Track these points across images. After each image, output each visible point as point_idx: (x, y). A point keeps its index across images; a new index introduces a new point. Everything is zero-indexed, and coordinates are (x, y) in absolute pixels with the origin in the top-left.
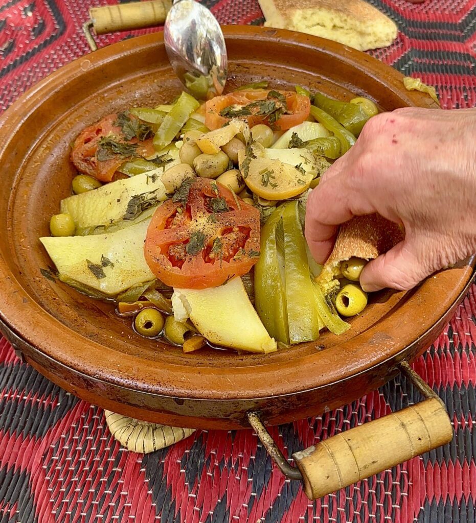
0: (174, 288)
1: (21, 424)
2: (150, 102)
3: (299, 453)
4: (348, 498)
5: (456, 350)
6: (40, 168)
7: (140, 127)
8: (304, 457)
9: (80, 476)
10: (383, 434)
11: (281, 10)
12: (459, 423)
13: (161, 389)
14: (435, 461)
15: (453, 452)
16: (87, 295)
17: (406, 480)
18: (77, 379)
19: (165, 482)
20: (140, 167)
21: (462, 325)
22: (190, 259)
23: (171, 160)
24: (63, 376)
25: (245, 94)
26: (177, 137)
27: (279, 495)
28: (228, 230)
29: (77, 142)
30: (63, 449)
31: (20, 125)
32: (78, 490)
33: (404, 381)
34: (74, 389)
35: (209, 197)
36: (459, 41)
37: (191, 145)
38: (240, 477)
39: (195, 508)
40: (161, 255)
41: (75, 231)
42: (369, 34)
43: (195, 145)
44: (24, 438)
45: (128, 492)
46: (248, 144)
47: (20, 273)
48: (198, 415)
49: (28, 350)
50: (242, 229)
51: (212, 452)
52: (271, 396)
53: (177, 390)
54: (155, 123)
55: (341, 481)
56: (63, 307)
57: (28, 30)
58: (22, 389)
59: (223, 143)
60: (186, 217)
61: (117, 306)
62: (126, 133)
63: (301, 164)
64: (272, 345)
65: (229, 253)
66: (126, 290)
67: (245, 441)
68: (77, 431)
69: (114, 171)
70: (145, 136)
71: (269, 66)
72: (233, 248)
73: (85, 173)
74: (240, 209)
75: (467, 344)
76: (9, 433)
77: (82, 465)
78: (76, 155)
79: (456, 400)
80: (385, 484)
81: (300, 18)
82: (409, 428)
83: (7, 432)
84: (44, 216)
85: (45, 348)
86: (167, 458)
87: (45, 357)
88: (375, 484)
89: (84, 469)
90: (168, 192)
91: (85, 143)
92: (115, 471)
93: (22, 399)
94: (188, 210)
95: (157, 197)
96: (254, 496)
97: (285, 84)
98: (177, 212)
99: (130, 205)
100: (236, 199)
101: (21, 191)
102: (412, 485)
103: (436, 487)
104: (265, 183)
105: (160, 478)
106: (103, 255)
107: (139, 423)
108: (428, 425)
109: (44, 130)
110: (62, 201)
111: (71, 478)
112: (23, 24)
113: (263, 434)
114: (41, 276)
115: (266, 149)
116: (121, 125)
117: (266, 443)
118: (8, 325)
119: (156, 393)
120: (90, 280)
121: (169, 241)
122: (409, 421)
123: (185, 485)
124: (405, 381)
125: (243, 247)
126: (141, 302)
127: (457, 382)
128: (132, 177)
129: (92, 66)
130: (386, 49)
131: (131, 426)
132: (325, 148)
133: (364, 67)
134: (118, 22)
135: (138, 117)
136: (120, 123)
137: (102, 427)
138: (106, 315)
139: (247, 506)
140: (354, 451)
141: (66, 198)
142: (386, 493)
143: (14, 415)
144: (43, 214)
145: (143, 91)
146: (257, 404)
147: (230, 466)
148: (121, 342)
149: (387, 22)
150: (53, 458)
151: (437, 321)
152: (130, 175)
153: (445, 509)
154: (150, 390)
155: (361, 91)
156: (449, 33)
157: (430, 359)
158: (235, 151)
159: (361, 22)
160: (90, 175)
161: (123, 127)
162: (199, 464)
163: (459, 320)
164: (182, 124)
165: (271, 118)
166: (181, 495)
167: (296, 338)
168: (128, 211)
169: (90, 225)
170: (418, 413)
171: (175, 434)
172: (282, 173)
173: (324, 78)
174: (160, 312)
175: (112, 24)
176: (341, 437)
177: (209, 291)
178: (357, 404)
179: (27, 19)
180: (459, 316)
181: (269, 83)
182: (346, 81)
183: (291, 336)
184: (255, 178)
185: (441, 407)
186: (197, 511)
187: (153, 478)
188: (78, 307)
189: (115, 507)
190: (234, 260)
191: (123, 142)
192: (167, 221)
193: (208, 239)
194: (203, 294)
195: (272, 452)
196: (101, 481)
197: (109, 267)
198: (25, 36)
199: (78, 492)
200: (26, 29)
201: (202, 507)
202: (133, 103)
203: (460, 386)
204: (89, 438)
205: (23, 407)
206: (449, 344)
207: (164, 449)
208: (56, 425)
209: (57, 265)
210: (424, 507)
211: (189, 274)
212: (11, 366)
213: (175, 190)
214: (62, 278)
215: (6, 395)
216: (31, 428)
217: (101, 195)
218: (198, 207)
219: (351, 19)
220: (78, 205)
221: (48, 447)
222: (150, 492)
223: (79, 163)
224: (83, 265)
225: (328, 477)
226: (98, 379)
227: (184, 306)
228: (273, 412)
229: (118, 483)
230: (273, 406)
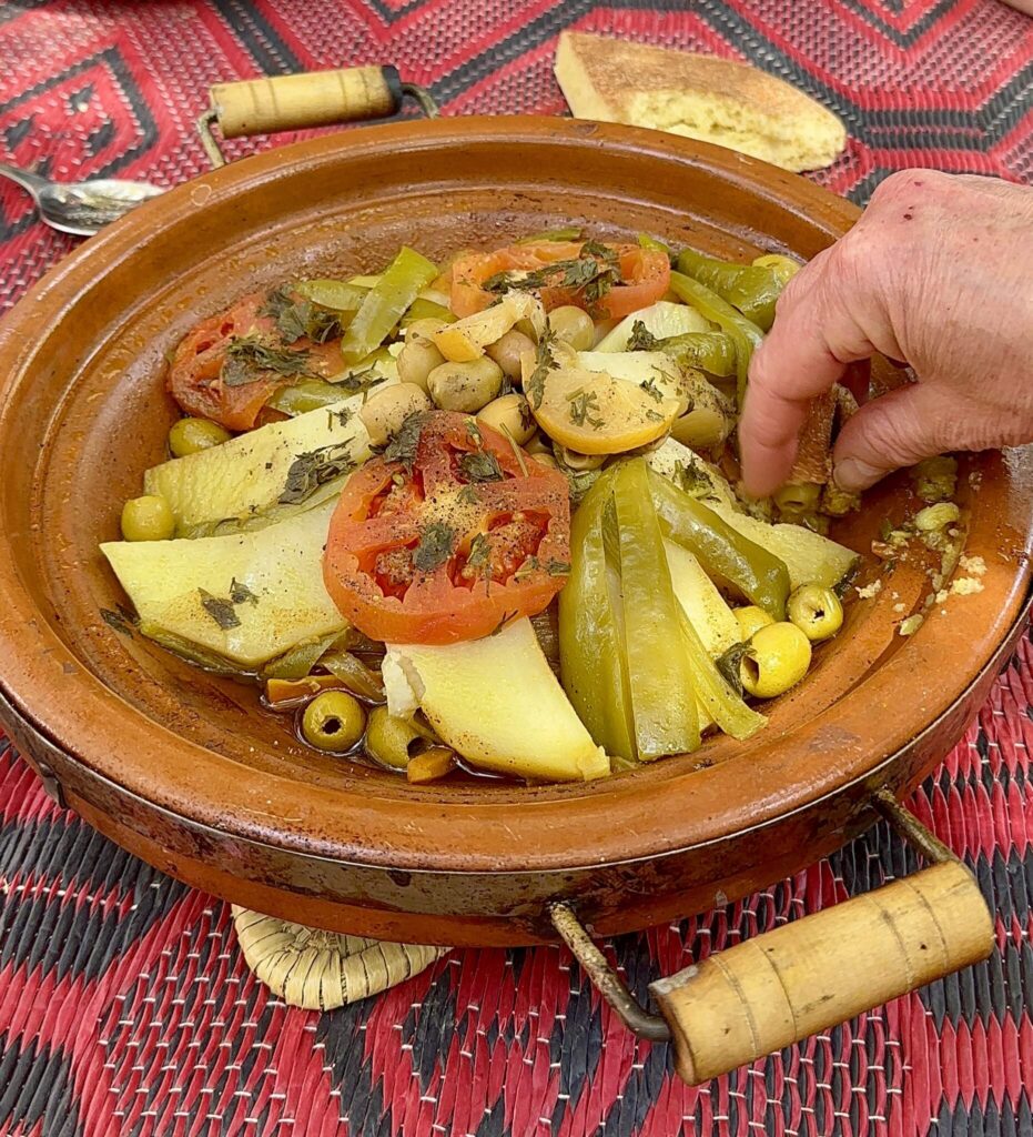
0: (387, 645)
1: (52, 949)
2: (336, 270)
3: (662, 981)
4: (770, 1101)
5: (996, 780)
6: (103, 402)
7: (315, 315)
8: (674, 989)
9: (181, 1060)
10: (843, 936)
11: (603, 92)
12: (1009, 934)
13: (360, 851)
14: (958, 1017)
15: (997, 996)
16: (200, 667)
17: (898, 1061)
18: (178, 834)
19: (367, 1071)
20: (315, 397)
21: (1006, 726)
22: (423, 580)
23: (381, 380)
24: (147, 830)
25: (534, 250)
26: (393, 337)
27: (620, 1097)
28: (502, 520)
29: (182, 350)
30: (144, 1004)
31: (63, 313)
32: (177, 1089)
33: (886, 847)
34: (169, 862)
35: (461, 452)
36: (977, 148)
37: (422, 345)
38: (533, 1059)
39: (435, 1126)
40: (360, 574)
41: (176, 531)
42: (788, 143)
43: (431, 346)
44: (58, 979)
45: (286, 1093)
46: (542, 342)
47: (58, 618)
48: (441, 911)
49: (72, 774)
50: (531, 516)
51: (470, 1007)
52: (601, 863)
53: (396, 852)
54: (345, 308)
55: (757, 1040)
56: (149, 687)
57: (77, 139)
58: (55, 874)
59: (488, 337)
60: (413, 494)
61: (262, 689)
62: (284, 329)
63: (652, 380)
64: (600, 762)
65: (504, 567)
66: (284, 654)
67: (544, 982)
68: (174, 964)
69: (261, 405)
70: (326, 333)
71: (583, 197)
72: (512, 556)
73: (196, 414)
74: (527, 475)
75: (1020, 766)
76: (25, 969)
77: (186, 1039)
78: (179, 376)
79: (1000, 886)
80: (851, 1070)
81: (644, 109)
82: (900, 922)
83: (22, 967)
84: (110, 501)
85: (110, 768)
86: (371, 1020)
87: (110, 786)
88: (830, 1071)
89: (191, 1045)
90: (373, 442)
91: (198, 352)
92: (259, 1048)
93: (55, 896)
94: (418, 480)
95: (351, 454)
96: (565, 1101)
97: (615, 232)
98: (393, 482)
99: (294, 474)
100: (518, 455)
101: (63, 448)
102: (910, 1071)
103: (964, 1073)
104: (578, 418)
105: (358, 1062)
106: (234, 579)
107: (311, 943)
108: (940, 914)
109: (113, 326)
110: (148, 471)
111: (161, 1064)
112: (68, 126)
113: (583, 946)
114: (101, 621)
115: (579, 353)
116: (275, 314)
117: (591, 965)
118: (30, 721)
119: (351, 860)
120: (208, 634)
121: (377, 543)
122: (899, 909)
123: (413, 1077)
124: (889, 849)
125: (534, 553)
126: (316, 677)
127: (1000, 848)
128: (297, 418)
129: (214, 196)
130: (824, 171)
131: (293, 951)
132: (702, 353)
133: (779, 195)
134: (269, 114)
135: (309, 298)
136: (272, 310)
137: (228, 956)
138: (239, 708)
139: (549, 1122)
140: (783, 973)
141: (155, 465)
142: (855, 1089)
143: (37, 931)
144: (107, 498)
145: (320, 249)
146: (570, 884)
147: (511, 1036)
148: (273, 760)
149: (825, 117)
150: (121, 1022)
151: (952, 704)
152: (293, 414)
153: (985, 1120)
154: (337, 853)
155: (774, 243)
156: (955, 131)
157: (941, 797)
158: (514, 356)
159: (770, 116)
160: (207, 418)
161: (278, 318)
162: (442, 1032)
163: (1000, 716)
164: (404, 310)
165: (588, 293)
166: (404, 1099)
167: (650, 747)
168: (288, 486)
169: (208, 519)
170: (918, 892)
171: (388, 967)
172: (614, 397)
173: (697, 219)
174: (356, 699)
175: (258, 117)
176: (755, 944)
177: (462, 649)
178: (786, 899)
179: (77, 118)
180: (1000, 707)
181: (583, 230)
182: (742, 224)
183: (639, 742)
184: (556, 409)
185: (966, 877)
186: (439, 1132)
187: (342, 1062)
188: (180, 688)
189: (259, 1126)
190: (516, 579)
191: (278, 347)
192: (372, 504)
193: (460, 537)
194: (449, 655)
195: (604, 983)
196: (228, 1071)
197: (246, 605)
198: (73, 150)
199: (177, 1094)
200: (74, 137)
201: (451, 1125)
202: (299, 272)
203: (1008, 856)
204: (201, 978)
205: (58, 913)
206: (980, 767)
207: (366, 1000)
208: (129, 952)
209: (135, 602)
210: (939, 1118)
211: (419, 611)
212: (32, 826)
213: (388, 439)
214: (145, 630)
215: (20, 888)
216: (74, 958)
217: (230, 456)
218: (438, 472)
219: (749, 111)
220: (181, 479)
221: (110, 1000)
222: (336, 1093)
223: (185, 393)
224: (192, 600)
225: (727, 1031)
226: (224, 831)
227: (408, 683)
228: (605, 902)
229: (264, 1075)
230: (605, 886)
